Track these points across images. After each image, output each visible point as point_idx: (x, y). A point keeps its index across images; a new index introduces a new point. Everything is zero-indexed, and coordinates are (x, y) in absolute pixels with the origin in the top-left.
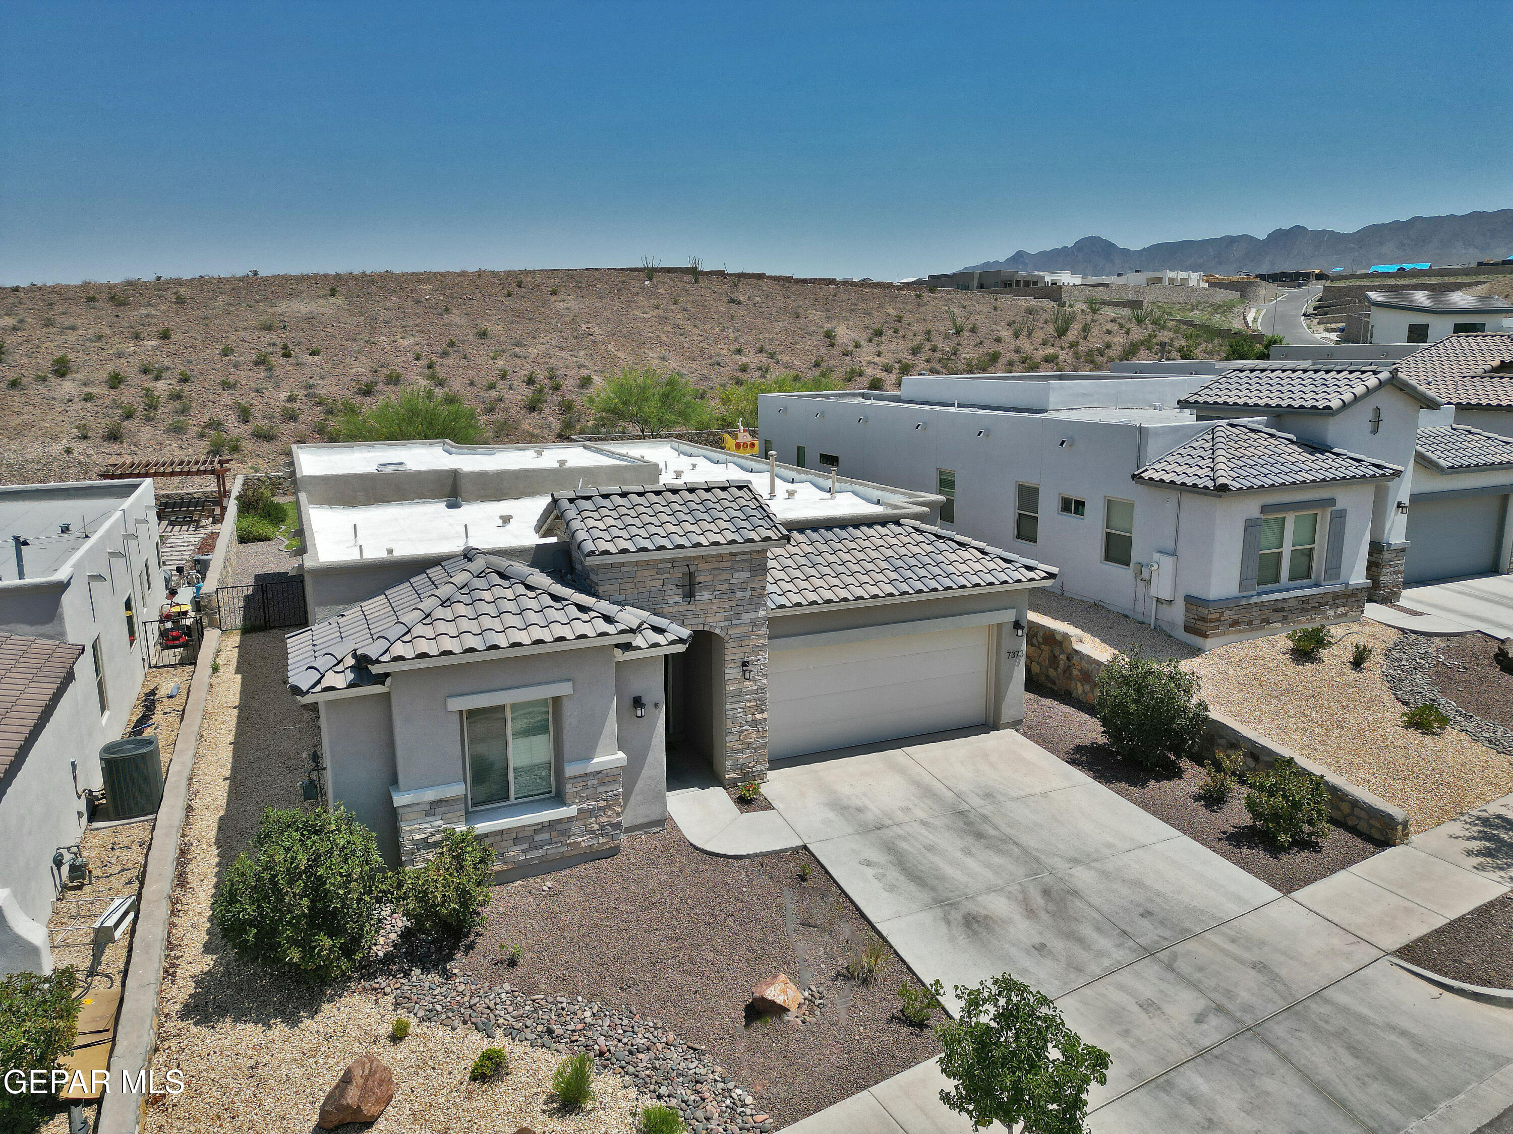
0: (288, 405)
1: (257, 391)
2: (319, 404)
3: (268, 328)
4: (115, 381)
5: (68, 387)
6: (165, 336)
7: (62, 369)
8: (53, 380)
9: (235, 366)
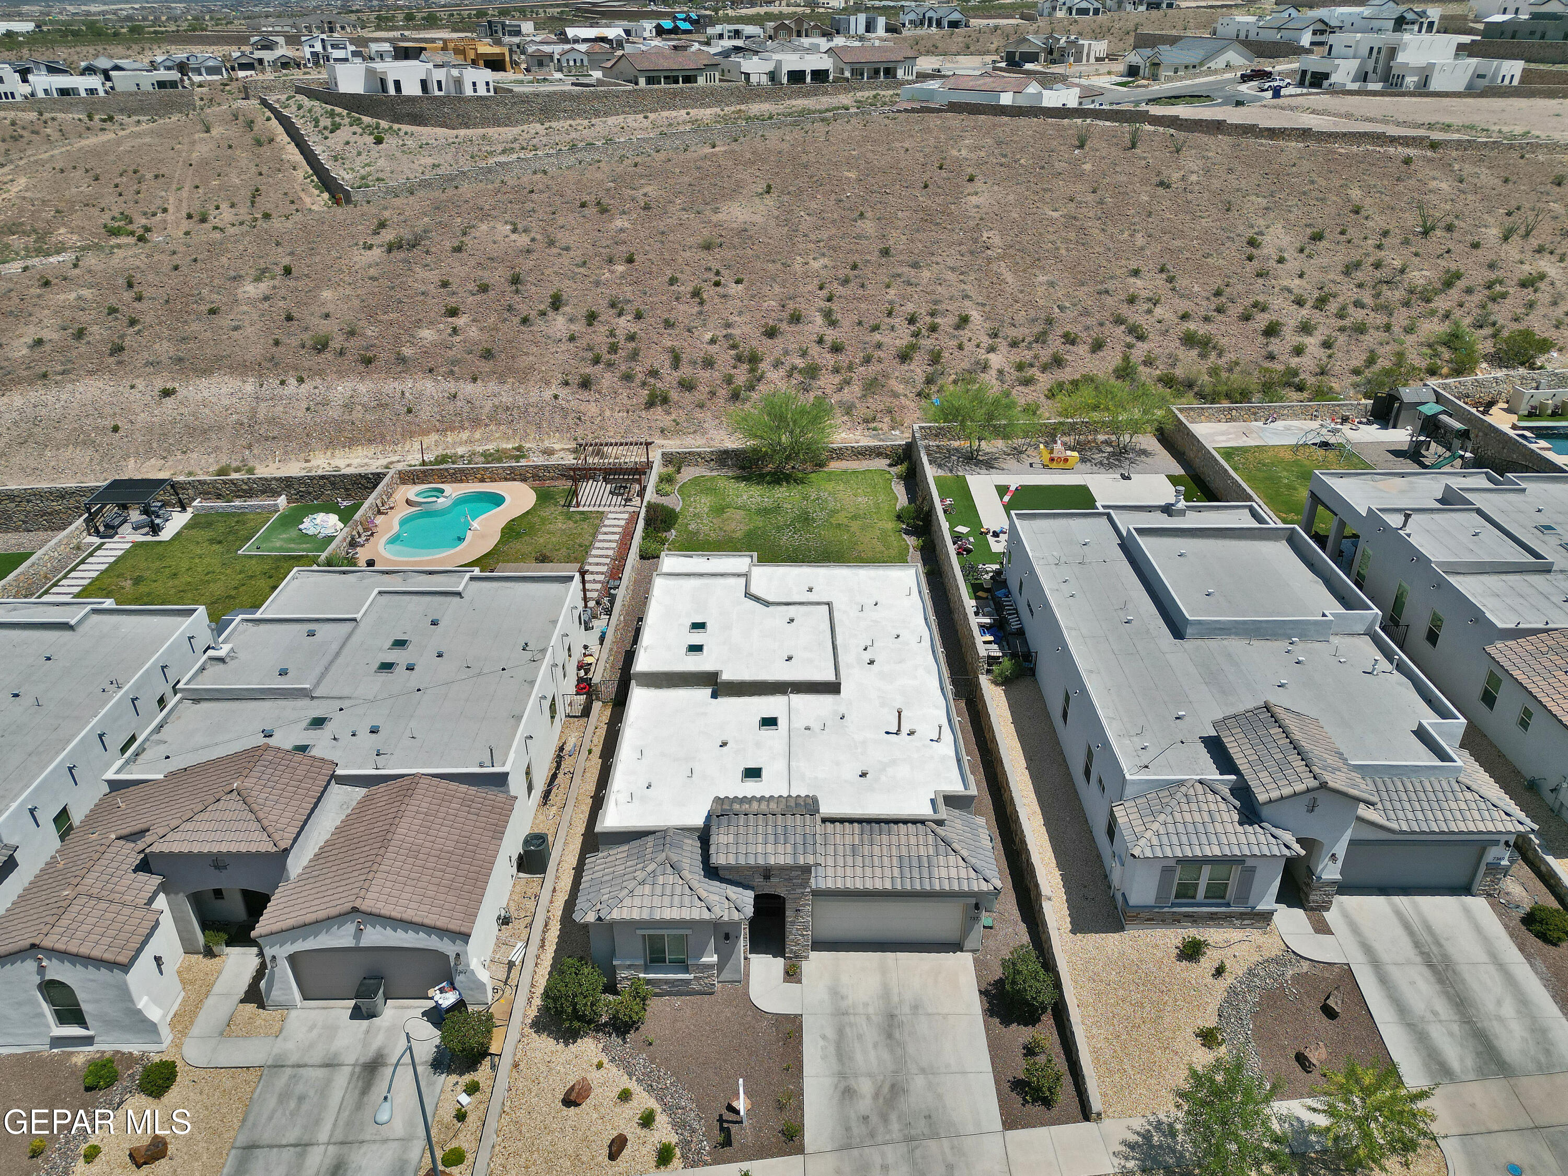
0: (709, 347)
1: (689, 331)
2: (734, 347)
3: (707, 247)
4: (592, 318)
5: (559, 324)
6: (630, 260)
7: (556, 303)
8: (551, 314)
9: (677, 299)
